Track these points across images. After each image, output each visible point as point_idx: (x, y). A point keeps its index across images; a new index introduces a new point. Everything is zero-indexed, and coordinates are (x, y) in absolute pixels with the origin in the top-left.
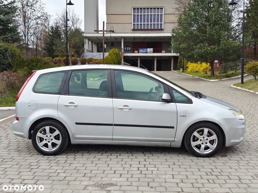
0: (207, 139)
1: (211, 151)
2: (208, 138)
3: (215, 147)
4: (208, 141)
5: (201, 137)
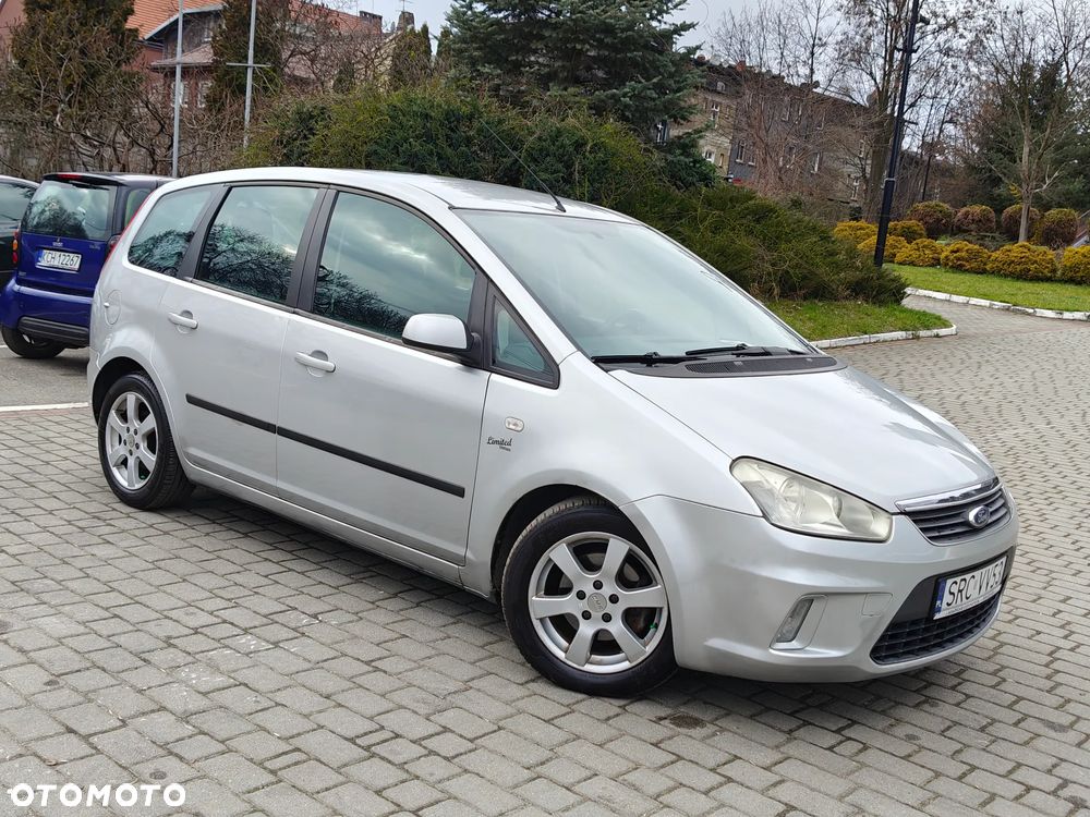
0: (614, 599)
1: (626, 665)
2: (620, 592)
3: (649, 649)
4: (617, 611)
5: (583, 581)
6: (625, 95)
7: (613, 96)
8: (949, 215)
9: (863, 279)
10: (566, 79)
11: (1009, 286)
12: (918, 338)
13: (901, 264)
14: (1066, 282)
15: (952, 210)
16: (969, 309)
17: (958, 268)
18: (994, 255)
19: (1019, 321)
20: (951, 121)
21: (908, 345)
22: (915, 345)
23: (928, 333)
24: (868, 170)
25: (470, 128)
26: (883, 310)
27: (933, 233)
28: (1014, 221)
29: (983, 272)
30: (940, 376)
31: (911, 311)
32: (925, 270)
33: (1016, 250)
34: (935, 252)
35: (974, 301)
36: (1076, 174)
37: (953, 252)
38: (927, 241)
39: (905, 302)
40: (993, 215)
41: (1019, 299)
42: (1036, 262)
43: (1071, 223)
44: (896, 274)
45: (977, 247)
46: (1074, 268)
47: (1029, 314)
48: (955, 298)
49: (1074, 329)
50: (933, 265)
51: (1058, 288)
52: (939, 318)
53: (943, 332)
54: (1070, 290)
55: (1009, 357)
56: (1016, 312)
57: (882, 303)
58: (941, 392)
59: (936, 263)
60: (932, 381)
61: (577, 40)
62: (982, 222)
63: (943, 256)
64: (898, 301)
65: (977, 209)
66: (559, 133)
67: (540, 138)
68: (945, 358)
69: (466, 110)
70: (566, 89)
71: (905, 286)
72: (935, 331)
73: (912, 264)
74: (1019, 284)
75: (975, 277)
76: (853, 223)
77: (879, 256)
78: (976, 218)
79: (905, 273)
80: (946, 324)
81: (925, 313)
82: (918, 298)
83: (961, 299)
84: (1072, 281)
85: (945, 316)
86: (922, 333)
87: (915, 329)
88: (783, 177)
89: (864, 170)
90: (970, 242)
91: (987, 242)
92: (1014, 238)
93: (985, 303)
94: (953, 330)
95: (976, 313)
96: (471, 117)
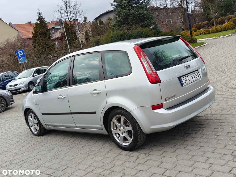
6: (145, 23)
7: (143, 24)
8: (201, 25)
9: (190, 40)
10: (135, 24)
11: (215, 34)
12: (201, 46)
13: (195, 36)
14: (224, 31)
15: (201, 24)
16: (209, 40)
17: (205, 34)
18: (211, 30)
19: (217, 39)
20: (196, 6)
21: (200, 48)
22: (201, 47)
23: (203, 45)
24: (183, 20)
25: (125, 36)
26: (195, 44)
27: (199, 29)
28: (213, 22)
29: (210, 33)
30: (206, 50)
31: (199, 43)
32: (199, 36)
33: (214, 28)
34: (200, 32)
35: (209, 38)
36: (222, 9)
37: (203, 31)
38: (198, 31)
39: (198, 42)
40: (209, 22)
41: (217, 36)
42: (218, 29)
43: (223, 19)
44: (195, 38)
45: (207, 29)
46: (225, 28)
47: (219, 38)
48: (206, 39)
49: (226, 38)
50: (201, 35)
51: (223, 32)
52: (204, 43)
53: (205, 44)
54: (225, 32)
55: (216, 45)
56: (217, 38)
57: (194, 43)
58: (206, 52)
59: (201, 34)
60: (205, 51)
61: (135, 17)
62: (207, 24)
63: (202, 32)
64: (197, 42)
65: (205, 22)
66: (138, 32)
67: (135, 34)
68: (206, 48)
69: (123, 33)
70: (136, 25)
71: (197, 39)
72: (204, 45)
73: (197, 35)
74: (216, 33)
75: (208, 34)
76: (184, 31)
77: (192, 36)
78: (206, 24)
79: (196, 37)
80: (205, 43)
81: (201, 43)
82: (199, 41)
83: (207, 39)
84: (225, 30)
85: (205, 42)
86: (202, 46)
87: (201, 45)
88: (167, 27)
89: (182, 20)
90: (206, 28)
91: (209, 27)
92: (214, 25)
93: (211, 38)
94: (207, 44)
95: (210, 40)
96: (124, 34)
